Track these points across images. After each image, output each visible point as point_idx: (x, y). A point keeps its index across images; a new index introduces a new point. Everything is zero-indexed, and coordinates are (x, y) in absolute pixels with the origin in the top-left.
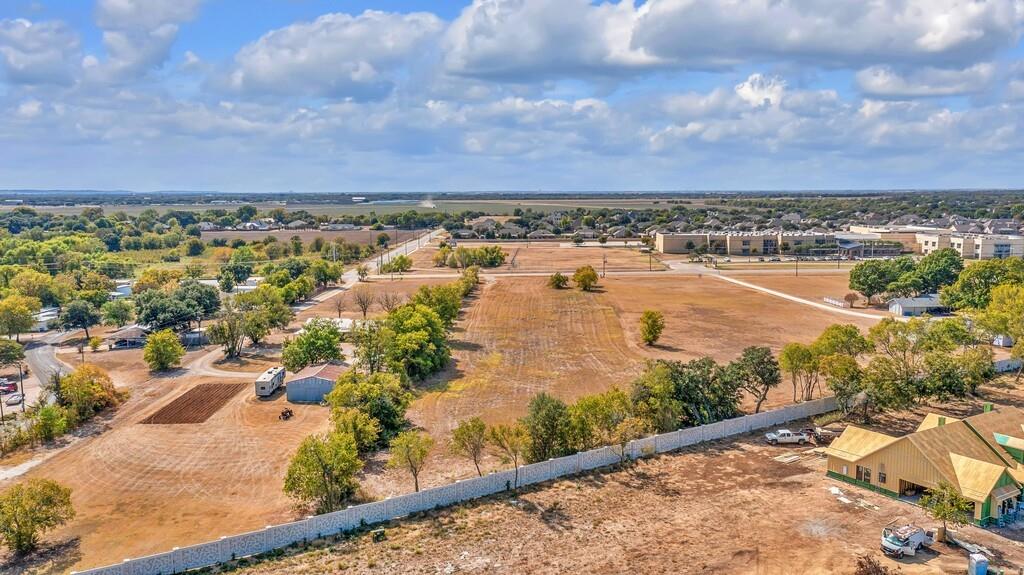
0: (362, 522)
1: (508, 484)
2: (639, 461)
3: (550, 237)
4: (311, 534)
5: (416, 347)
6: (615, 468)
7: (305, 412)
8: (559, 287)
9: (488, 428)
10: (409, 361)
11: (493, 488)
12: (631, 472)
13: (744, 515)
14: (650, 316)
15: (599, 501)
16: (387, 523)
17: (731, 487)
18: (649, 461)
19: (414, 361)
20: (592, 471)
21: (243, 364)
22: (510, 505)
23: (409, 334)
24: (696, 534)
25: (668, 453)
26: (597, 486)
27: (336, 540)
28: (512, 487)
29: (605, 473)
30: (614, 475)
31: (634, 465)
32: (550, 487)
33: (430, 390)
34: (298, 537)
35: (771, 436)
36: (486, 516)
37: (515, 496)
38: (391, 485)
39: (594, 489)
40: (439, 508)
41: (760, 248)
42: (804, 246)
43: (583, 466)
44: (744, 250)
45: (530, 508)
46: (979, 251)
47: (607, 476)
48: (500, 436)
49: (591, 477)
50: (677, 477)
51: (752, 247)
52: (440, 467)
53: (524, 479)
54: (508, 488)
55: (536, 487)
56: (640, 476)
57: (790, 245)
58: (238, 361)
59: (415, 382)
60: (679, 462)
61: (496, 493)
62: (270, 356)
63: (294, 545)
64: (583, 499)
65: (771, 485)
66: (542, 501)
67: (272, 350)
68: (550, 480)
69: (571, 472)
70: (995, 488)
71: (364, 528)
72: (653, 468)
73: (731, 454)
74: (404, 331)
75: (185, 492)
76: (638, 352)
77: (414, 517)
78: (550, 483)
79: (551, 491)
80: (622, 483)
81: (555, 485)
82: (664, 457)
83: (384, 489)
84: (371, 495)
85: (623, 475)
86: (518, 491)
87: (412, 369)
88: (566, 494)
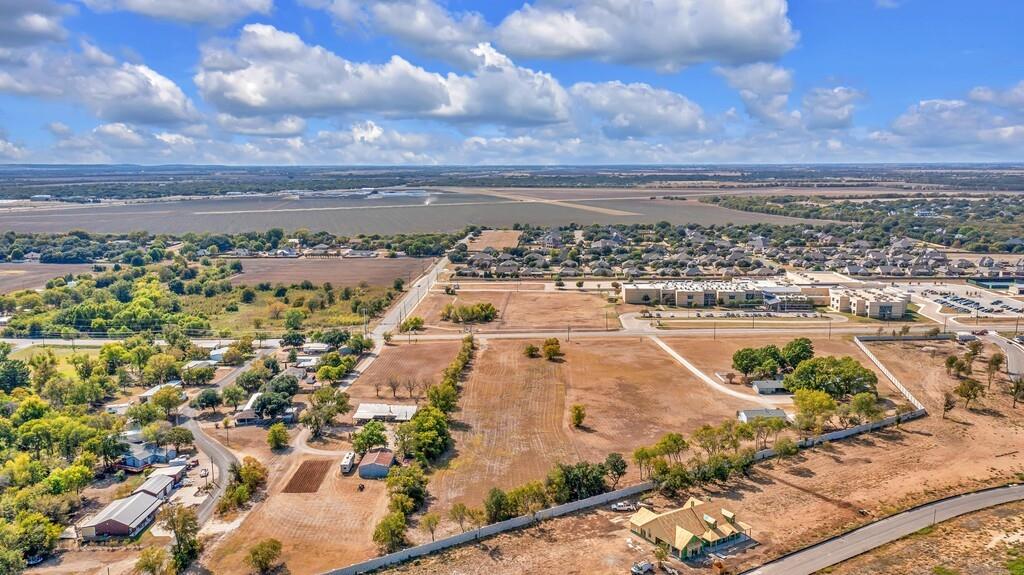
0: (409, 556)
1: (477, 536)
2: (542, 522)
4: (388, 563)
5: (431, 441)
6: (530, 526)
7: (371, 486)
10: (426, 450)
11: (469, 538)
12: (537, 528)
13: (581, 553)
14: (576, 408)
15: (518, 544)
16: (420, 557)
17: (583, 538)
18: (547, 522)
19: (429, 449)
20: (518, 528)
21: (326, 443)
22: (476, 547)
23: (426, 433)
24: (556, 563)
25: (559, 517)
26: (519, 537)
27: (399, 565)
28: (479, 537)
29: (524, 529)
30: (528, 530)
31: (539, 524)
32: (495, 537)
33: (439, 467)
34: (382, 564)
35: (614, 506)
36: (465, 553)
37: (479, 542)
38: (421, 535)
39: (517, 538)
40: (443, 549)
41: (701, 302)
43: (513, 525)
44: (690, 304)
45: (485, 549)
46: (868, 311)
47: (524, 531)
49: (517, 531)
50: (558, 532)
51: (694, 300)
52: (444, 524)
53: (484, 533)
54: (476, 538)
55: (489, 537)
56: (541, 530)
57: (724, 301)
58: (321, 440)
59: (430, 461)
60: (562, 522)
61: (470, 541)
62: (339, 435)
63: (381, 567)
64: (510, 543)
65: (602, 536)
66: (491, 545)
67: (339, 429)
68: (496, 534)
69: (507, 529)
70: (689, 543)
71: (410, 559)
72: (548, 526)
73: (590, 517)
74: (424, 431)
75: (322, 538)
76: (567, 433)
77: (432, 553)
79: (496, 539)
80: (531, 535)
81: (498, 536)
82: (556, 519)
83: (418, 537)
84: (412, 541)
85: (532, 530)
86: (481, 539)
87: (429, 455)
88: (503, 541)
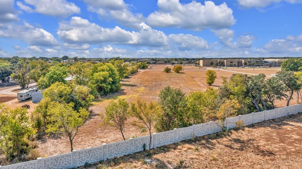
1: (144, 146)
2: (233, 131)
3: (163, 63)
5: (102, 78)
6: (218, 135)
8: (168, 72)
9: (130, 105)
10: (98, 85)
11: (132, 150)
12: (230, 138)
15: (215, 160)
18: (239, 131)
19: (101, 85)
20: (203, 138)
22: (145, 163)
23: (99, 73)
25: (249, 126)
26: (210, 148)
28: (147, 148)
29: (213, 139)
30: (219, 140)
31: (230, 134)
32: (175, 149)
37: (149, 156)
39: (208, 150)
40: (87, 166)
41: (237, 64)
42: (252, 63)
43: (196, 134)
44: (231, 65)
47: (214, 141)
48: (138, 110)
49: (204, 142)
51: (233, 64)
53: (156, 143)
54: (144, 149)
55: (165, 149)
56: (237, 141)
57: (247, 63)
59: (101, 95)
60: (257, 132)
61: (135, 153)
64: (201, 158)
66: (170, 160)
68: (174, 144)
69: (189, 138)
72: (243, 136)
78: (175, 146)
79: (176, 152)
80: (226, 146)
81: (179, 147)
82: (247, 129)
85: (225, 140)
86: (151, 152)
88: (188, 154)
